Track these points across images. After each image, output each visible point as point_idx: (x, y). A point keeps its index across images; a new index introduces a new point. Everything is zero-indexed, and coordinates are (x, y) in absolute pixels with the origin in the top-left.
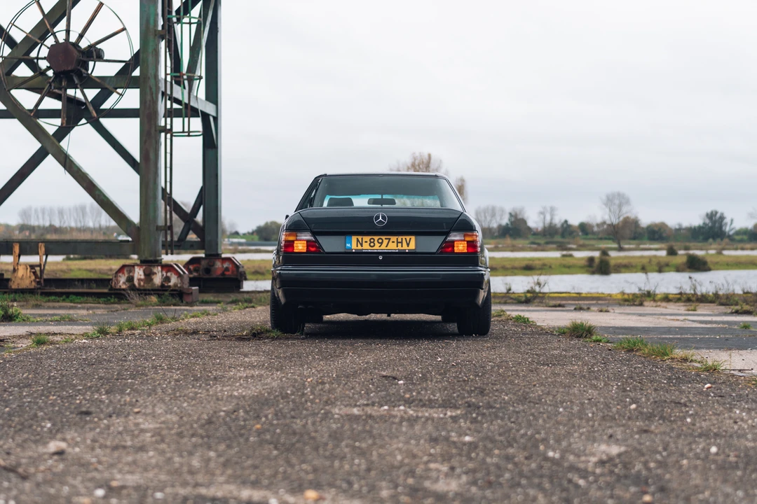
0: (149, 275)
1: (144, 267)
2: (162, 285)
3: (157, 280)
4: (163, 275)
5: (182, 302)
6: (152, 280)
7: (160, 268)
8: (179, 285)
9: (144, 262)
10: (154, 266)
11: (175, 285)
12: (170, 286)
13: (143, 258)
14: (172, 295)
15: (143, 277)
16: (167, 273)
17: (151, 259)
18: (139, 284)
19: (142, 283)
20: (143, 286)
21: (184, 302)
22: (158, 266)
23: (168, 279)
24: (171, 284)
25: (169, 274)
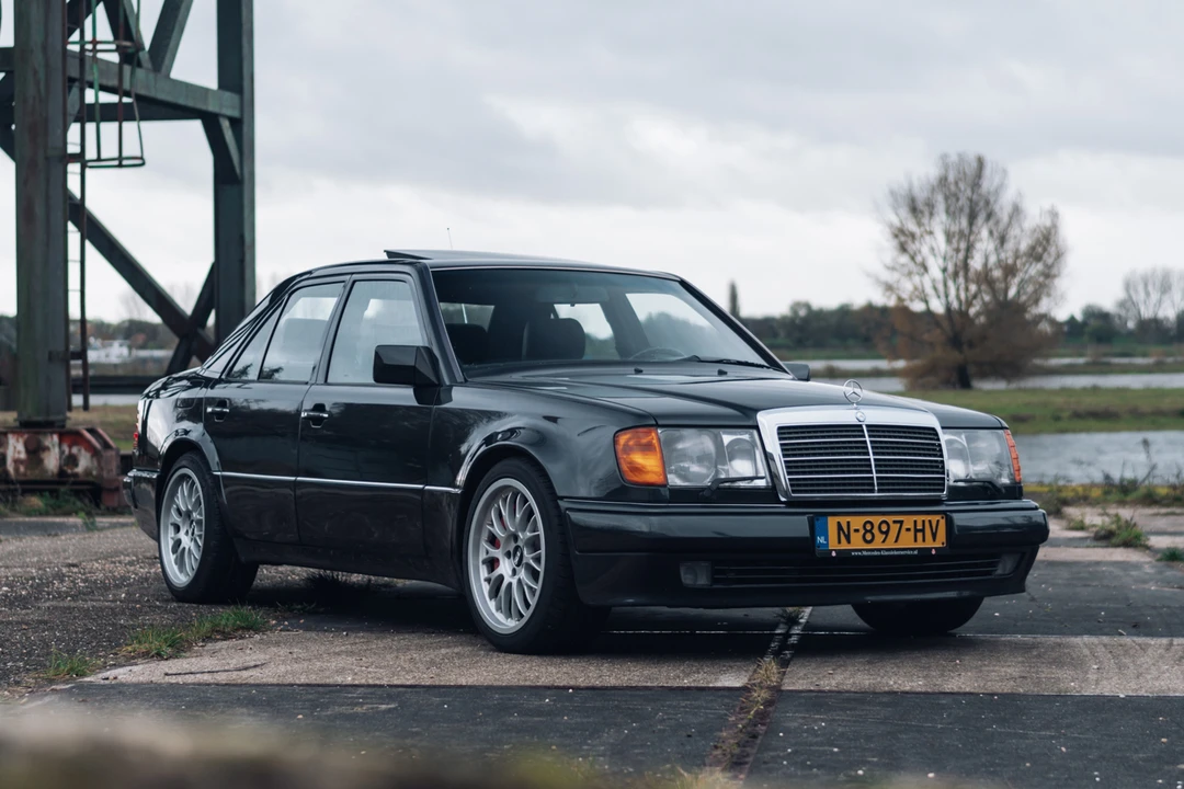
0: (35, 452)
1: (26, 436)
2: (61, 472)
3: (52, 461)
4: (62, 452)
5: (98, 506)
6: (40, 461)
7: (56, 438)
8: (94, 473)
9: (26, 426)
10: (45, 434)
11: (88, 472)
12: (76, 475)
13: (25, 417)
14: (77, 494)
15: (23, 456)
16: (70, 447)
17: (40, 418)
18: (17, 470)
19: (22, 469)
20: (25, 475)
21: (103, 507)
22: (52, 433)
23: (72, 460)
24: (80, 469)
25: (75, 450)
